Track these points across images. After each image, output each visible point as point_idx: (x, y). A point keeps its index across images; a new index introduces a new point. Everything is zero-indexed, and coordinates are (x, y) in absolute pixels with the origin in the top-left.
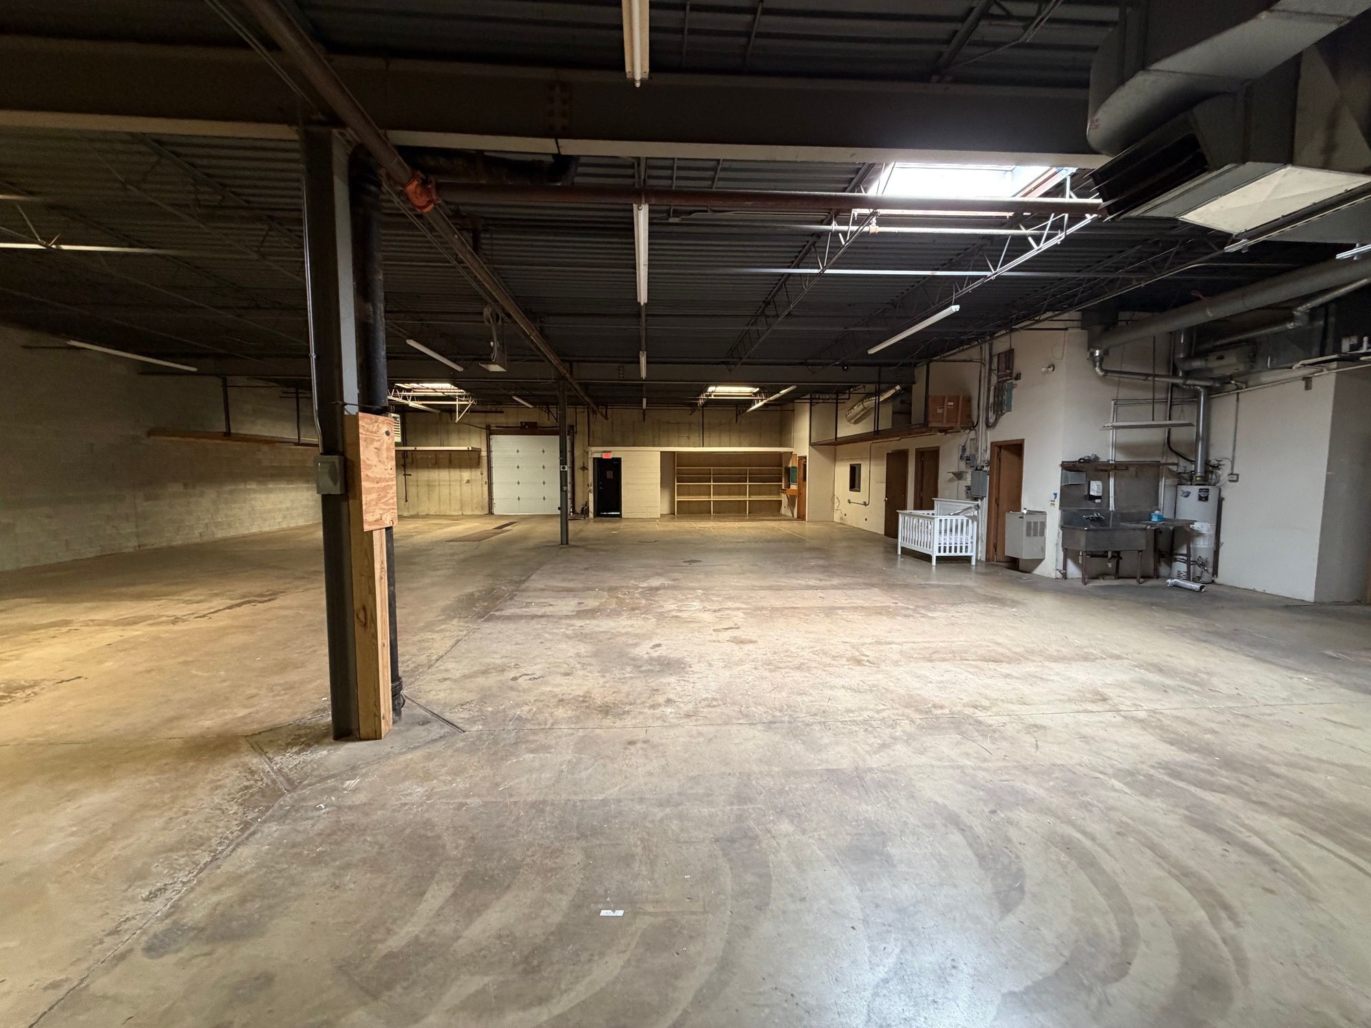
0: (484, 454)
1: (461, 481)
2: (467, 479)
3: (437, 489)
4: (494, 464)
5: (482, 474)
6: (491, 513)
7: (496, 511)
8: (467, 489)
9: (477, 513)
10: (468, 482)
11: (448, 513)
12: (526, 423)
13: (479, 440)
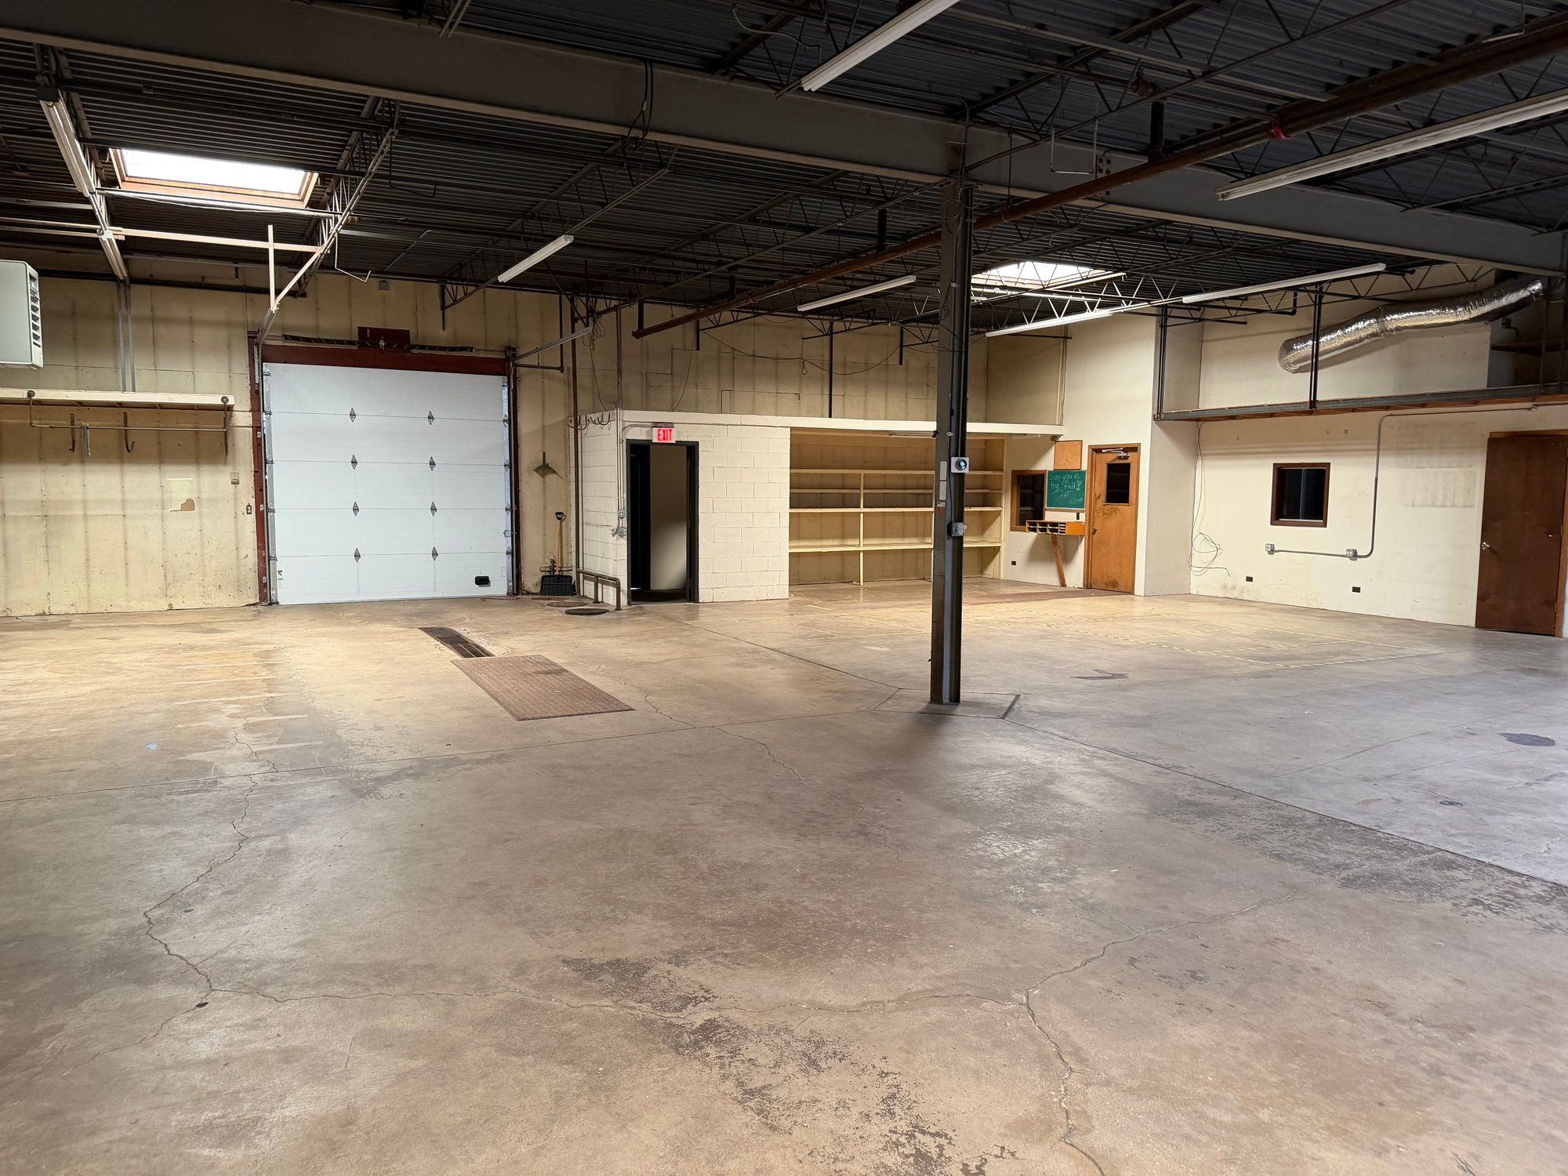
0: (242, 418)
1: (163, 504)
2: (185, 497)
3: (79, 528)
4: (277, 450)
5: (235, 483)
6: (266, 597)
7: (284, 593)
8: (183, 526)
9: (222, 600)
10: (189, 505)
11: (120, 604)
12: (377, 333)
13: (223, 376)
